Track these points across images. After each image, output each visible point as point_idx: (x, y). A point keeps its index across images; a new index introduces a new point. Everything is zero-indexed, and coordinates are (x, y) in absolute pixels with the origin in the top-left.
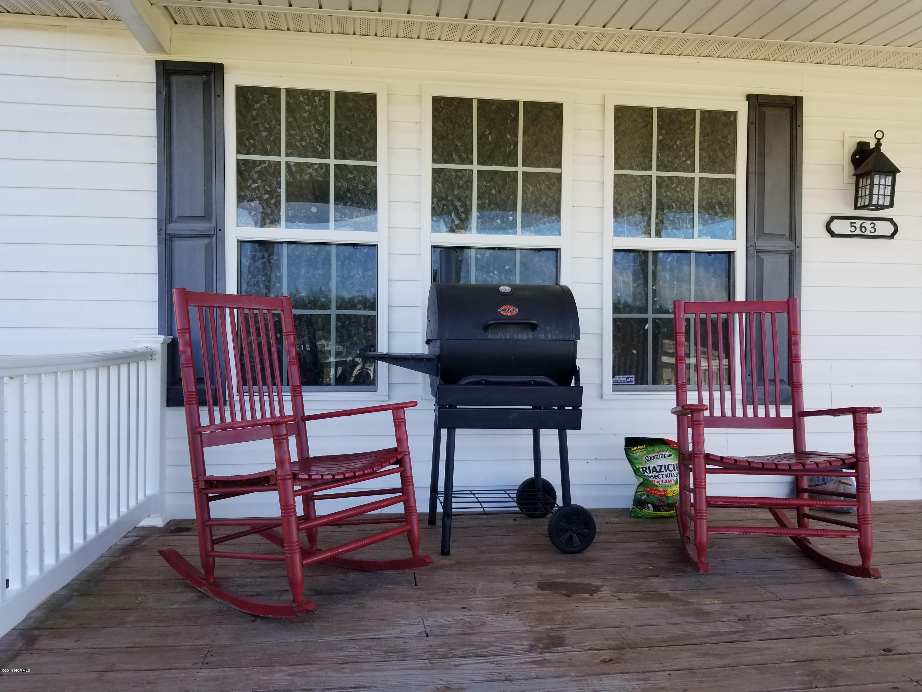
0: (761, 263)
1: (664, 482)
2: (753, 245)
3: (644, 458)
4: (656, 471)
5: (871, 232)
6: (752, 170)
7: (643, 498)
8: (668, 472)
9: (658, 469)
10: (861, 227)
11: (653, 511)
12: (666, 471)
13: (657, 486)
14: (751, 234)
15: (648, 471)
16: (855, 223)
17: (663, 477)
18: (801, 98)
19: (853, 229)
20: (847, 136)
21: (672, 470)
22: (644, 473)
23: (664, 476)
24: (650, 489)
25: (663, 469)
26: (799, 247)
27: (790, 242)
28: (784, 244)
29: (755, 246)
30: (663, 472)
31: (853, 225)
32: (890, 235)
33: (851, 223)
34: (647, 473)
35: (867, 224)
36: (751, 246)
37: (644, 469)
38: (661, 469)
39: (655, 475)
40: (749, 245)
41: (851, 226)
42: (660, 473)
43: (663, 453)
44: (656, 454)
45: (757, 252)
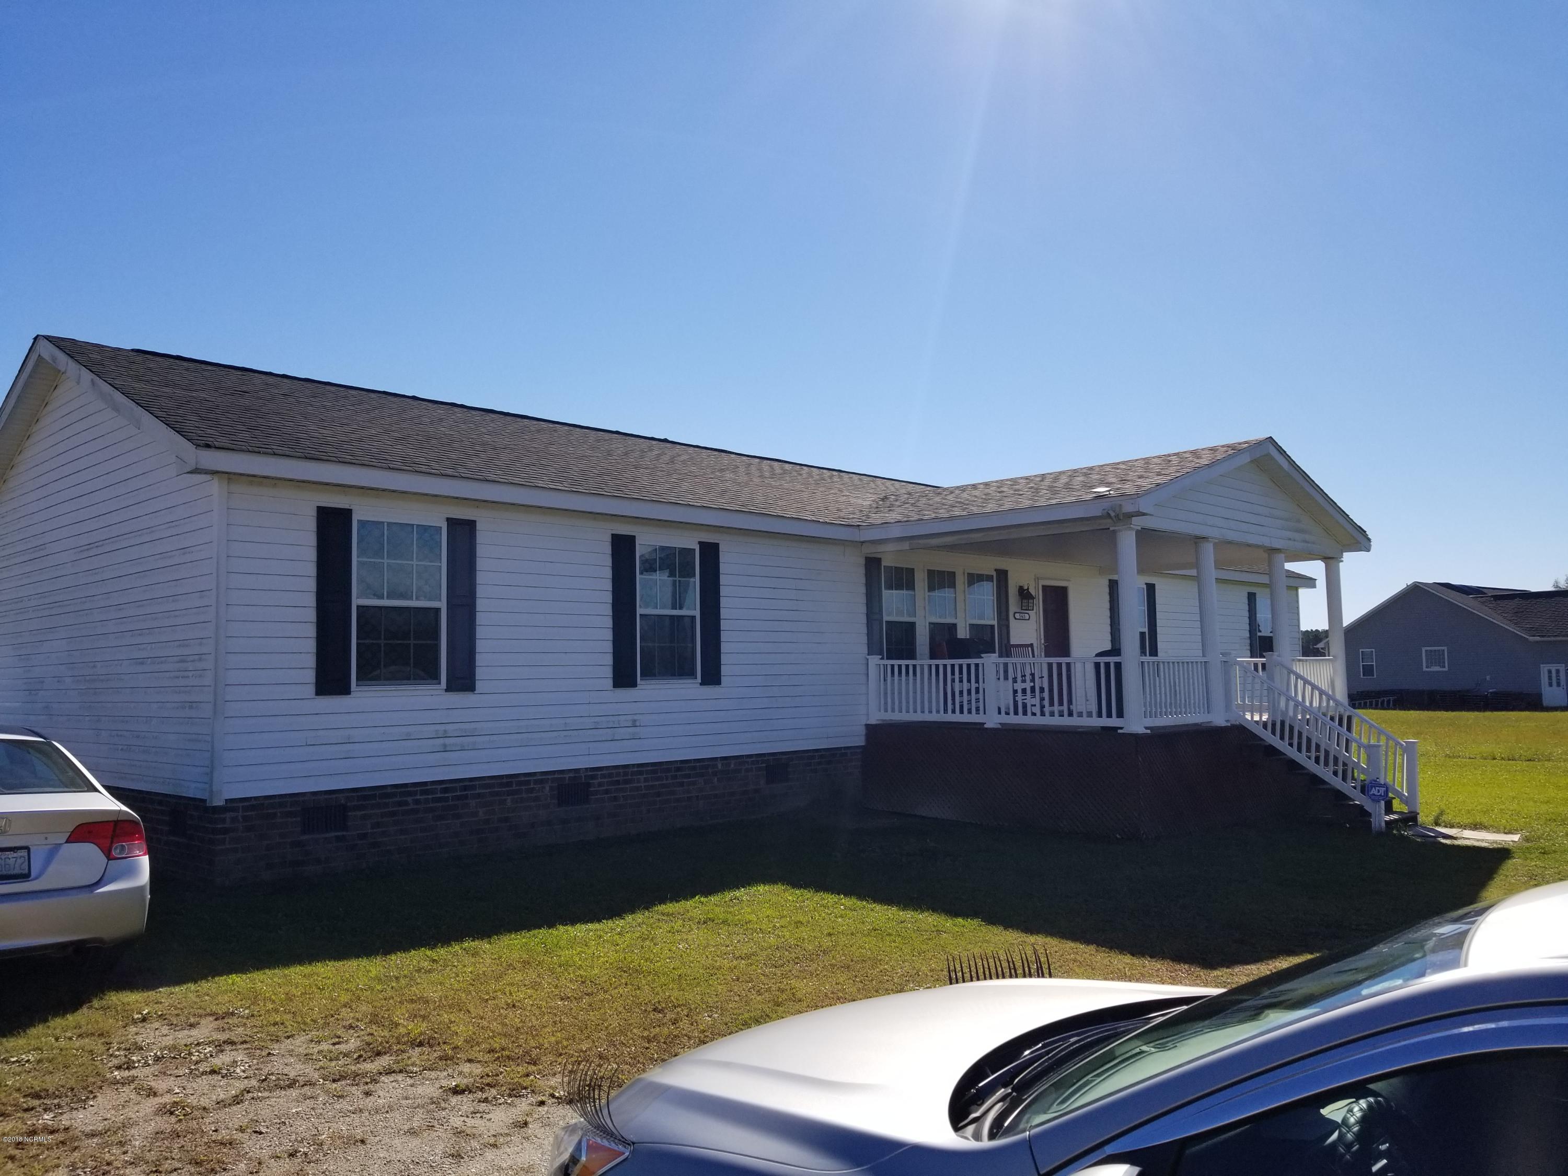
5: (1025, 618)
18: (1008, 571)
19: (1021, 617)
20: (1019, 584)
27: (1008, 622)
32: (1029, 619)
33: (1021, 614)
35: (1025, 614)
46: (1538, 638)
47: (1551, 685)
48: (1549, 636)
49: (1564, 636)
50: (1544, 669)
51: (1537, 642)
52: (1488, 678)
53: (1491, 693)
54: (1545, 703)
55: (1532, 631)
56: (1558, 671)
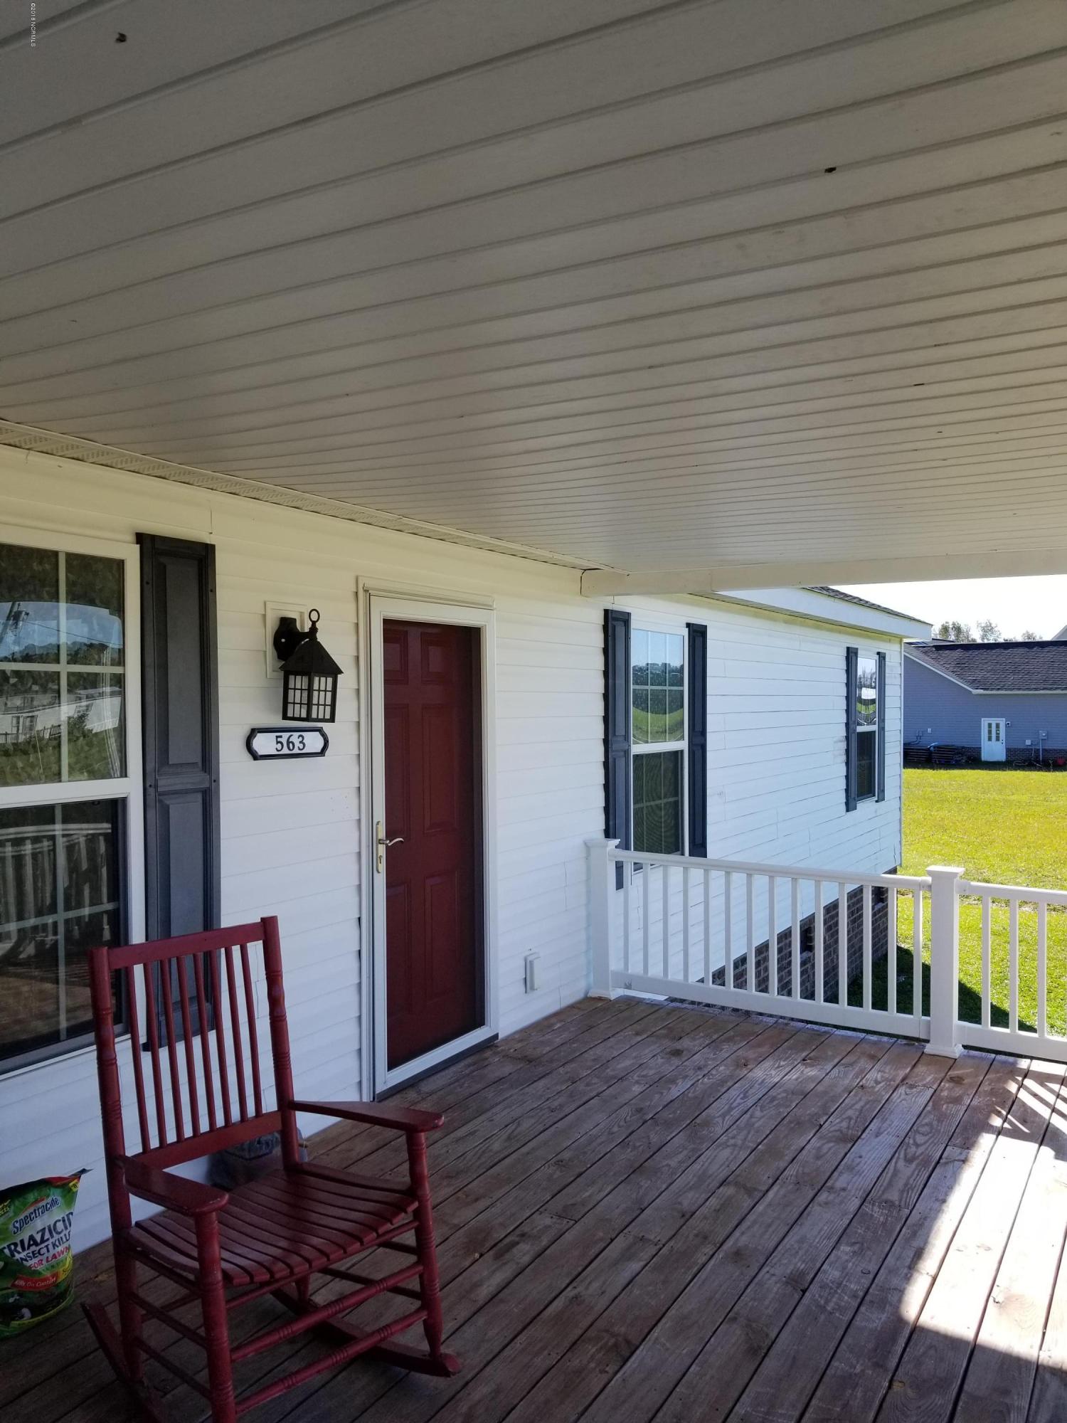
0: (165, 812)
1: (50, 1259)
2: (153, 784)
3: (11, 1226)
4: (36, 1244)
5: (300, 749)
6: (149, 661)
7: (11, 1300)
8: (56, 1237)
9: (38, 1238)
10: (288, 742)
11: (32, 1318)
12: (52, 1236)
13: (40, 1273)
14: (150, 766)
15: (19, 1249)
16: (281, 737)
17: (48, 1251)
18: (213, 547)
19: (279, 746)
20: (269, 606)
21: (62, 1231)
22: (13, 1256)
23: (51, 1247)
24: (26, 1281)
25: (47, 1235)
26: (217, 781)
27: (203, 774)
28: (195, 779)
29: (156, 787)
30: (48, 1239)
31: (279, 739)
32: (319, 751)
33: (277, 737)
34: (19, 1253)
35: (295, 737)
36: (150, 786)
37: (13, 1247)
38: (43, 1236)
39: (33, 1252)
40: (148, 785)
41: (278, 742)
42: (43, 1245)
43: (44, 1203)
44: (31, 1210)
45: (159, 795)
46: (981, 691)
47: (990, 739)
48: (992, 689)
49: (1006, 690)
50: (985, 722)
51: (981, 695)
52: (929, 730)
53: (934, 747)
54: (985, 756)
55: (975, 683)
56: (998, 726)
